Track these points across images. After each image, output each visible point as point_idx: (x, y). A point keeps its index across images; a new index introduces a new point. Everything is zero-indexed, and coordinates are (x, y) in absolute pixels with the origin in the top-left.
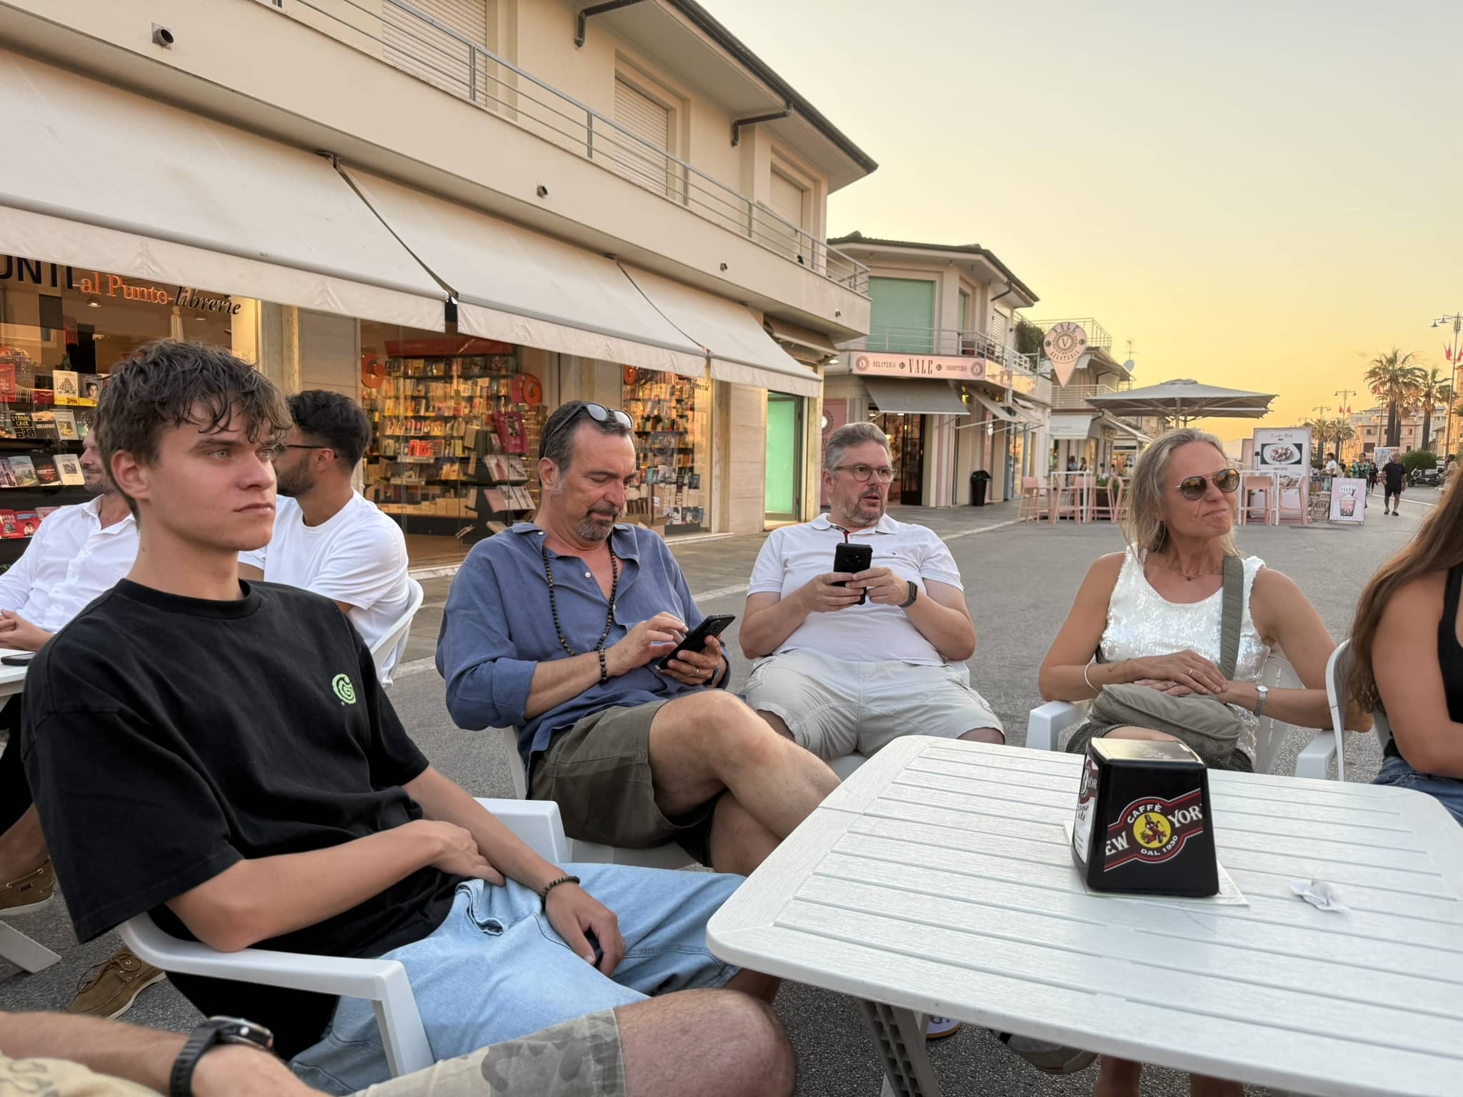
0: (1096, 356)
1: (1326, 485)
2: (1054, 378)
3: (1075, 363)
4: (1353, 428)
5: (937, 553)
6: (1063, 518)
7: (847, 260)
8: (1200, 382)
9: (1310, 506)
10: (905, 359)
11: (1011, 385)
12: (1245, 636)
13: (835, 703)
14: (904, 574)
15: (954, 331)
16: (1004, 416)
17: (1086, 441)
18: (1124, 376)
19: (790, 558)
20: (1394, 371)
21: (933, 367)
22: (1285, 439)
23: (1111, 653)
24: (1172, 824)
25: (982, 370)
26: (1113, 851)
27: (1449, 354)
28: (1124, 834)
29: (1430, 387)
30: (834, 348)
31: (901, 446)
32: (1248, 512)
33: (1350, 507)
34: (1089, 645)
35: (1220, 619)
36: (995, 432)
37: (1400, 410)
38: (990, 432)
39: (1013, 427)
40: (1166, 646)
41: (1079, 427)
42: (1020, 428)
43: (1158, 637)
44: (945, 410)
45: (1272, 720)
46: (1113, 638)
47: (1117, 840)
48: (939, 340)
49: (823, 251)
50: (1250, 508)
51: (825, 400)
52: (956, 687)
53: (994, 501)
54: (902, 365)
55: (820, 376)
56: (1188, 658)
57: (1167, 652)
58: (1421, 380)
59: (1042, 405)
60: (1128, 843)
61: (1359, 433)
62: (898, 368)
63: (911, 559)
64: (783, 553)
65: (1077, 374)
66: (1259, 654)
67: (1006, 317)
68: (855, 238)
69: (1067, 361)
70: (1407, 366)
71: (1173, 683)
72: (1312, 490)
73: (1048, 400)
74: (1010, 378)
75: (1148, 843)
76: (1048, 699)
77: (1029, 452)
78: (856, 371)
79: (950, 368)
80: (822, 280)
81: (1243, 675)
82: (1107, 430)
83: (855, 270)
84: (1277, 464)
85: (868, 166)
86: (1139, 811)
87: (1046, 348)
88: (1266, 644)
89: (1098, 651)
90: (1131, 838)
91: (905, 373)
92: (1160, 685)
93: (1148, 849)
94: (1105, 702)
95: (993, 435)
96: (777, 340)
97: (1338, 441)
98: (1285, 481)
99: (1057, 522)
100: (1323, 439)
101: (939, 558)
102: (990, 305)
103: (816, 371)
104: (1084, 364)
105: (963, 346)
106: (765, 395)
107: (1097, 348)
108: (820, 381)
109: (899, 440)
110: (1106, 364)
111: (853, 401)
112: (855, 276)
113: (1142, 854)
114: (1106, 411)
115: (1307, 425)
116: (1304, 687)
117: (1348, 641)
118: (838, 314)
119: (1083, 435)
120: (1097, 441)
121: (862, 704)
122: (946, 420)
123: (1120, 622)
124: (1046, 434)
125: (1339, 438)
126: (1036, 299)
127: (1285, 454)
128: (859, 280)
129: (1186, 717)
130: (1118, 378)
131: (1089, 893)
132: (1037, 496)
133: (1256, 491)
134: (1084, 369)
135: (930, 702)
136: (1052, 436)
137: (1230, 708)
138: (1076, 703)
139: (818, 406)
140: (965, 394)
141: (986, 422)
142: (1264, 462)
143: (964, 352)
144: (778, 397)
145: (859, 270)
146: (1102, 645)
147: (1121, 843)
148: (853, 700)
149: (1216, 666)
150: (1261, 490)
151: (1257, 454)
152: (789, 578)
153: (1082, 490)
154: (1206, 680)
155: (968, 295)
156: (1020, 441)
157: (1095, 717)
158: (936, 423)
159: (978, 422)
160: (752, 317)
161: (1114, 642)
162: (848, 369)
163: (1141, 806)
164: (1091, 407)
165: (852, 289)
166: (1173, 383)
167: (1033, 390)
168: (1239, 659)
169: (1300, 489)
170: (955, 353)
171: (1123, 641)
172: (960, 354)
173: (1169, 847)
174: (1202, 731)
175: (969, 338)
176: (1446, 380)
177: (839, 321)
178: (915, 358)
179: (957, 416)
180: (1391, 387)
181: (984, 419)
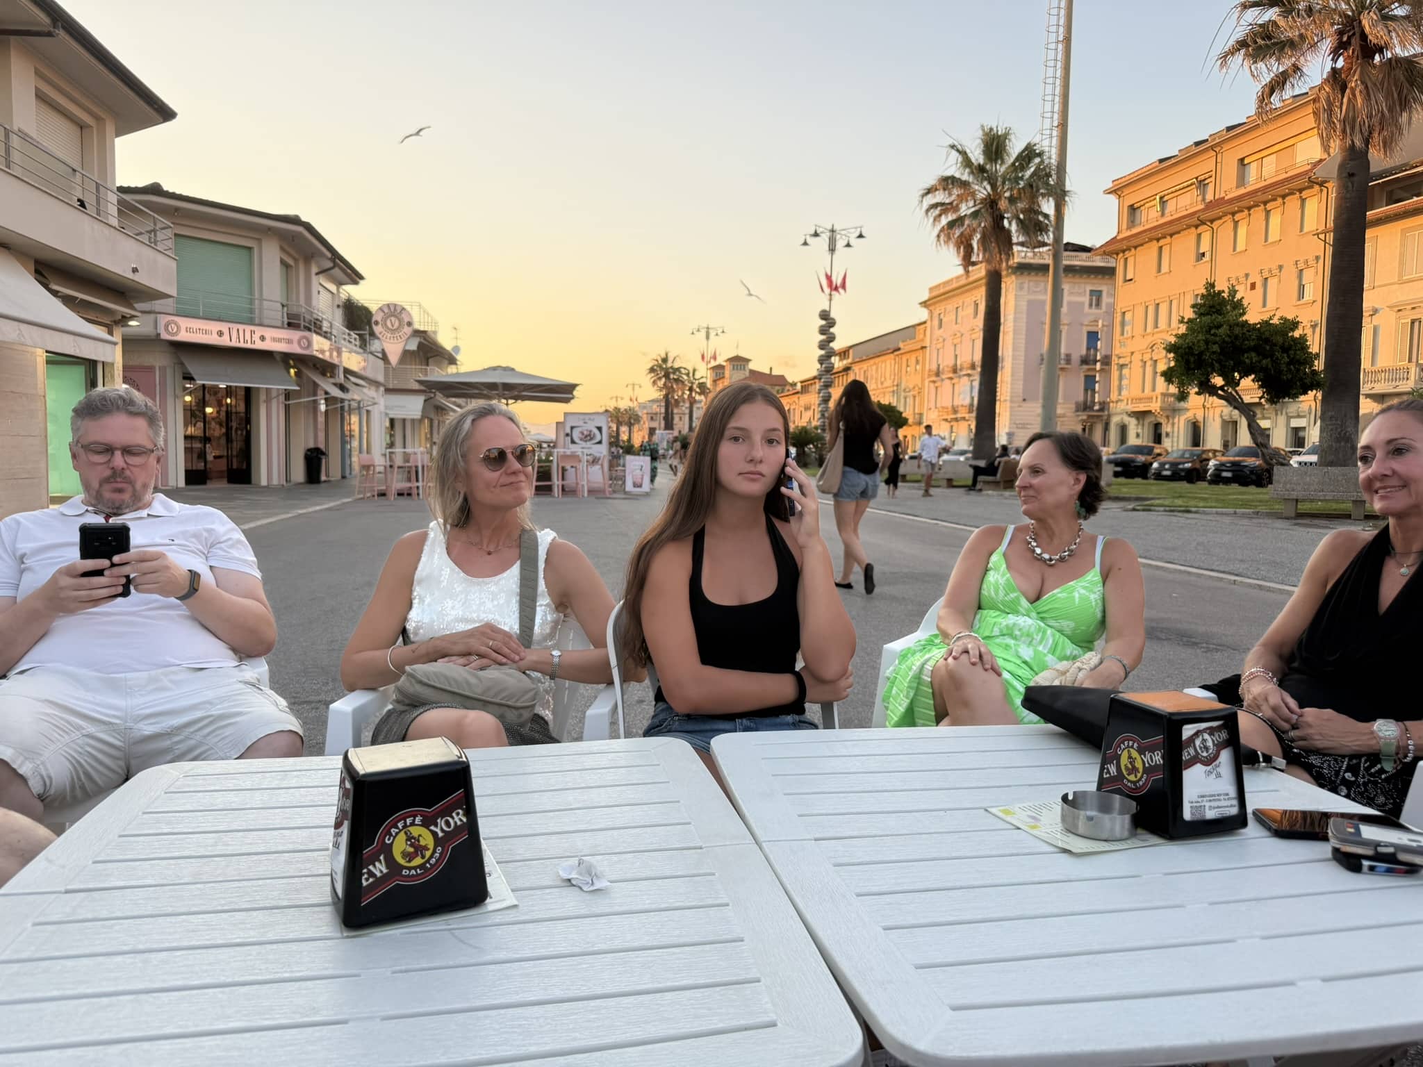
0: (425, 339)
1: (621, 462)
2: (385, 358)
3: (404, 343)
4: (640, 414)
5: (225, 538)
6: (400, 494)
7: (142, 210)
8: (518, 369)
9: (611, 479)
10: (224, 327)
11: (341, 362)
12: (541, 605)
13: (91, 729)
14: (184, 561)
15: (277, 302)
16: (336, 392)
17: (421, 421)
18: (452, 361)
19: (28, 552)
20: (667, 369)
21: (256, 337)
22: (589, 422)
23: (416, 634)
24: (434, 834)
25: (310, 344)
26: (371, 880)
27: (703, 357)
28: (382, 858)
29: (692, 383)
30: (135, 309)
31: (224, 419)
32: (563, 486)
33: (640, 481)
34: (395, 627)
35: (518, 590)
36: (329, 408)
37: (673, 401)
38: (323, 408)
39: (346, 403)
40: (467, 621)
41: (412, 407)
42: (354, 404)
43: (460, 613)
44: (272, 384)
45: (567, 681)
46: (418, 618)
47: (375, 866)
48: (261, 310)
49: (113, 198)
50: (565, 483)
51: (124, 367)
52: (249, 689)
53: (332, 479)
54: (220, 334)
55: (117, 338)
56: (489, 630)
57: (469, 627)
58: (685, 377)
59: (375, 383)
60: (387, 867)
61: (645, 419)
62: (215, 336)
63: (194, 545)
64: (19, 546)
65: (406, 355)
66: (552, 622)
67: (332, 293)
68: (155, 189)
69: (396, 341)
70: (676, 366)
71: (475, 657)
72: (611, 466)
73: (381, 378)
74: (339, 353)
75: (410, 861)
76: (352, 689)
77: (365, 429)
78: (165, 336)
79: (274, 340)
80: (112, 229)
81: (539, 643)
82: (439, 410)
83: (155, 224)
84: (584, 444)
85: (166, 114)
86: (397, 828)
87: (374, 326)
88: (559, 612)
89: (404, 631)
90: (390, 861)
91: (225, 341)
92: (462, 660)
93: (410, 869)
94: (408, 684)
95: (326, 411)
96: (55, 293)
97: (630, 425)
98: (590, 458)
99: (395, 499)
100: (619, 424)
101: (230, 542)
102: (315, 279)
103: (111, 333)
104: (413, 346)
105: (288, 318)
106: (41, 357)
107: (425, 332)
108: (115, 344)
109: (223, 414)
110: (434, 348)
111: (163, 369)
112: (154, 231)
113: (406, 876)
114: (438, 393)
115: (607, 411)
116: (592, 647)
117: (621, 602)
118: (135, 270)
119: (417, 414)
120: (431, 421)
121: (129, 724)
122: (274, 394)
123: (424, 601)
124: (381, 413)
125: (631, 423)
126: (361, 278)
127: (590, 435)
128: (160, 236)
129: (489, 689)
130: (446, 362)
131: (345, 934)
132: (373, 474)
133: (568, 467)
134: (414, 351)
135: (215, 711)
136: (387, 414)
137: (528, 676)
138: (381, 689)
139: (116, 372)
140: (293, 367)
141: (318, 398)
142: (573, 442)
143: (290, 325)
144: (57, 360)
145: (159, 226)
146: (407, 627)
147: (380, 868)
148: (117, 721)
149: (515, 636)
150: (572, 467)
151: (567, 435)
152: (27, 577)
153: (417, 467)
154: (506, 650)
155: (291, 266)
156: (354, 419)
157: (398, 701)
158: (263, 397)
159: (308, 396)
160: (19, 265)
161: (418, 622)
162: (155, 333)
163: (400, 820)
164: (423, 388)
165: (153, 245)
166: (494, 369)
167: (364, 368)
168: (536, 628)
169: (602, 465)
170: (279, 324)
171: (426, 620)
172: (286, 326)
173: (433, 861)
174: (503, 702)
175: (294, 310)
176: (702, 377)
177: (136, 277)
178: (235, 327)
179: (285, 390)
180: (665, 383)
181: (315, 394)
